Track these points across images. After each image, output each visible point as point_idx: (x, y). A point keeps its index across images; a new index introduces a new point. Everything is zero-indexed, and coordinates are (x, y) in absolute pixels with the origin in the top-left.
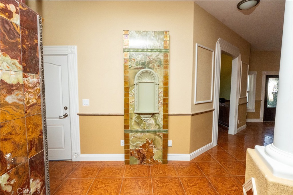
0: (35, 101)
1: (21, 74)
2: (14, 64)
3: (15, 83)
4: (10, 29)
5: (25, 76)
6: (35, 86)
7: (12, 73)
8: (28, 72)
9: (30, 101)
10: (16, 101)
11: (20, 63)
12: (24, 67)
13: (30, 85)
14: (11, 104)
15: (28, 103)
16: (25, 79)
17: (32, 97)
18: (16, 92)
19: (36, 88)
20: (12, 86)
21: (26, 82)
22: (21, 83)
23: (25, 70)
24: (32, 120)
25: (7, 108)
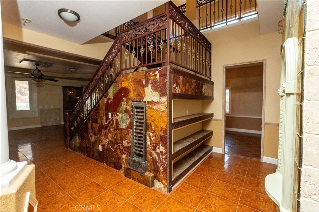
0: (164, 110)
1: (159, 97)
2: (157, 94)
3: (156, 101)
4: (156, 81)
5: (160, 98)
6: (165, 102)
7: (156, 97)
8: (162, 96)
9: (162, 109)
10: (156, 108)
11: (159, 93)
12: (160, 94)
13: (162, 102)
14: (155, 109)
15: (161, 110)
16: (160, 99)
17: (163, 108)
18: (157, 105)
19: (165, 103)
20: (155, 102)
21: (161, 101)
22: (159, 101)
23: (160, 96)
24: (162, 118)
25: (153, 110)
